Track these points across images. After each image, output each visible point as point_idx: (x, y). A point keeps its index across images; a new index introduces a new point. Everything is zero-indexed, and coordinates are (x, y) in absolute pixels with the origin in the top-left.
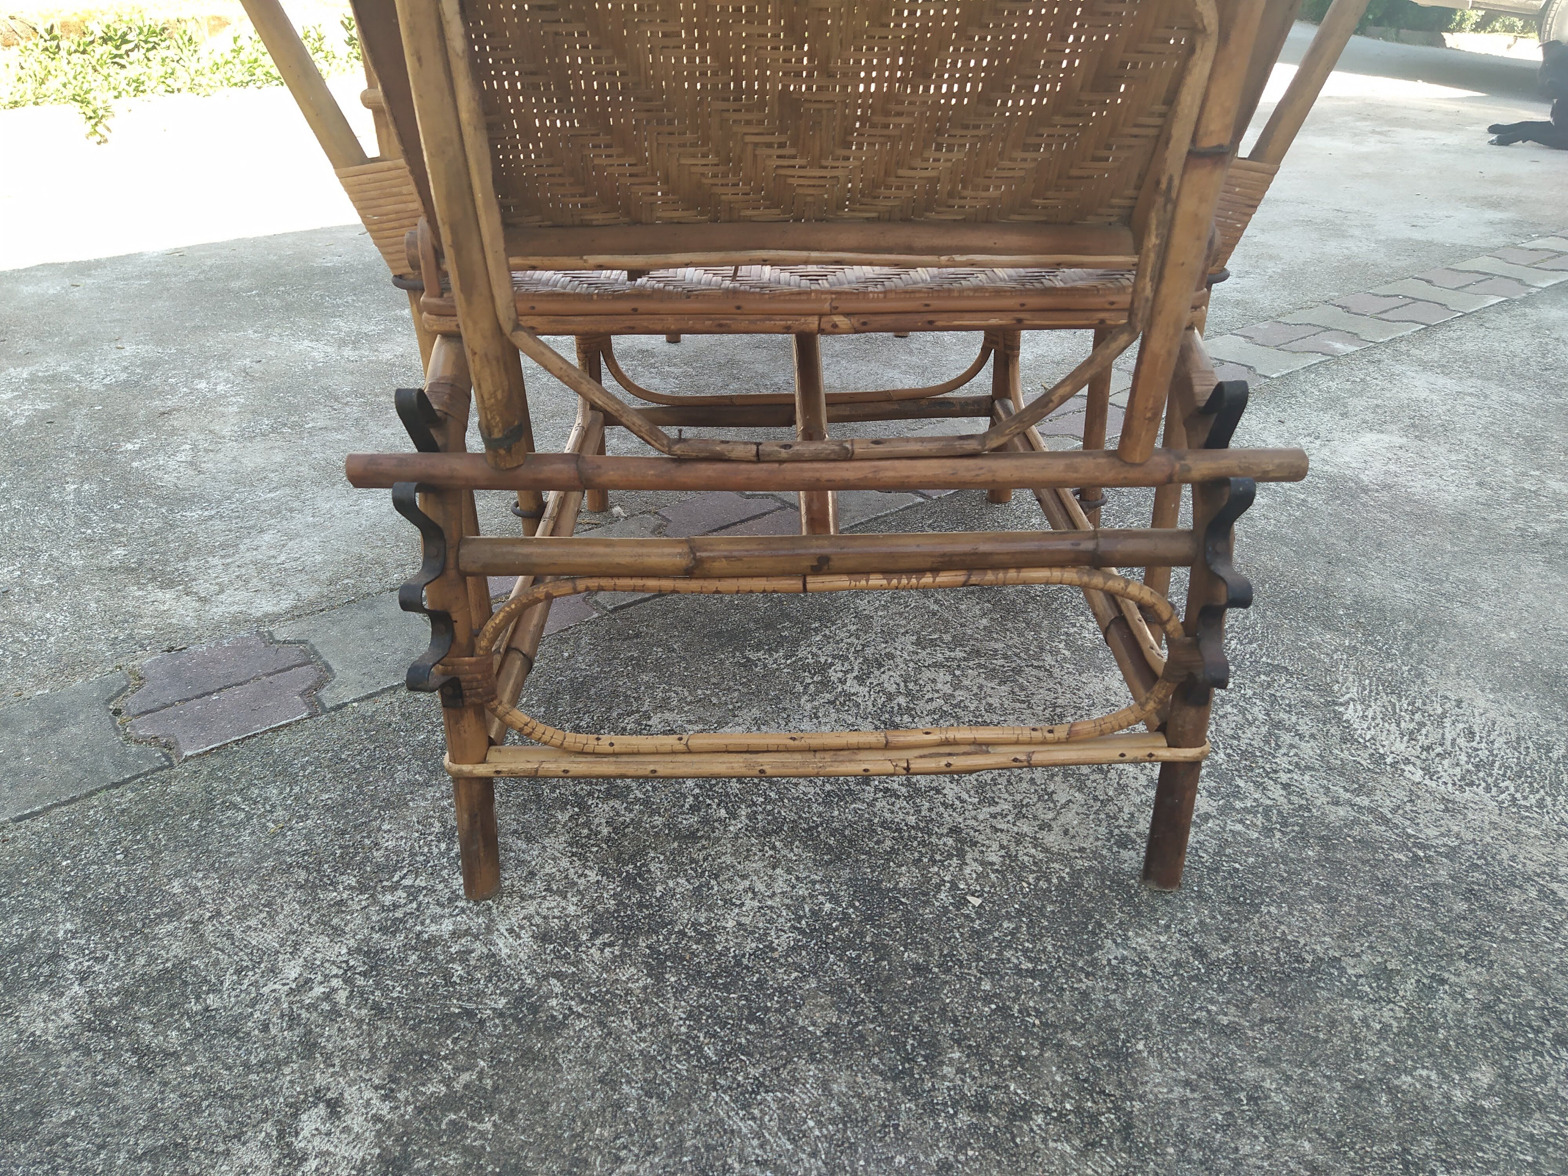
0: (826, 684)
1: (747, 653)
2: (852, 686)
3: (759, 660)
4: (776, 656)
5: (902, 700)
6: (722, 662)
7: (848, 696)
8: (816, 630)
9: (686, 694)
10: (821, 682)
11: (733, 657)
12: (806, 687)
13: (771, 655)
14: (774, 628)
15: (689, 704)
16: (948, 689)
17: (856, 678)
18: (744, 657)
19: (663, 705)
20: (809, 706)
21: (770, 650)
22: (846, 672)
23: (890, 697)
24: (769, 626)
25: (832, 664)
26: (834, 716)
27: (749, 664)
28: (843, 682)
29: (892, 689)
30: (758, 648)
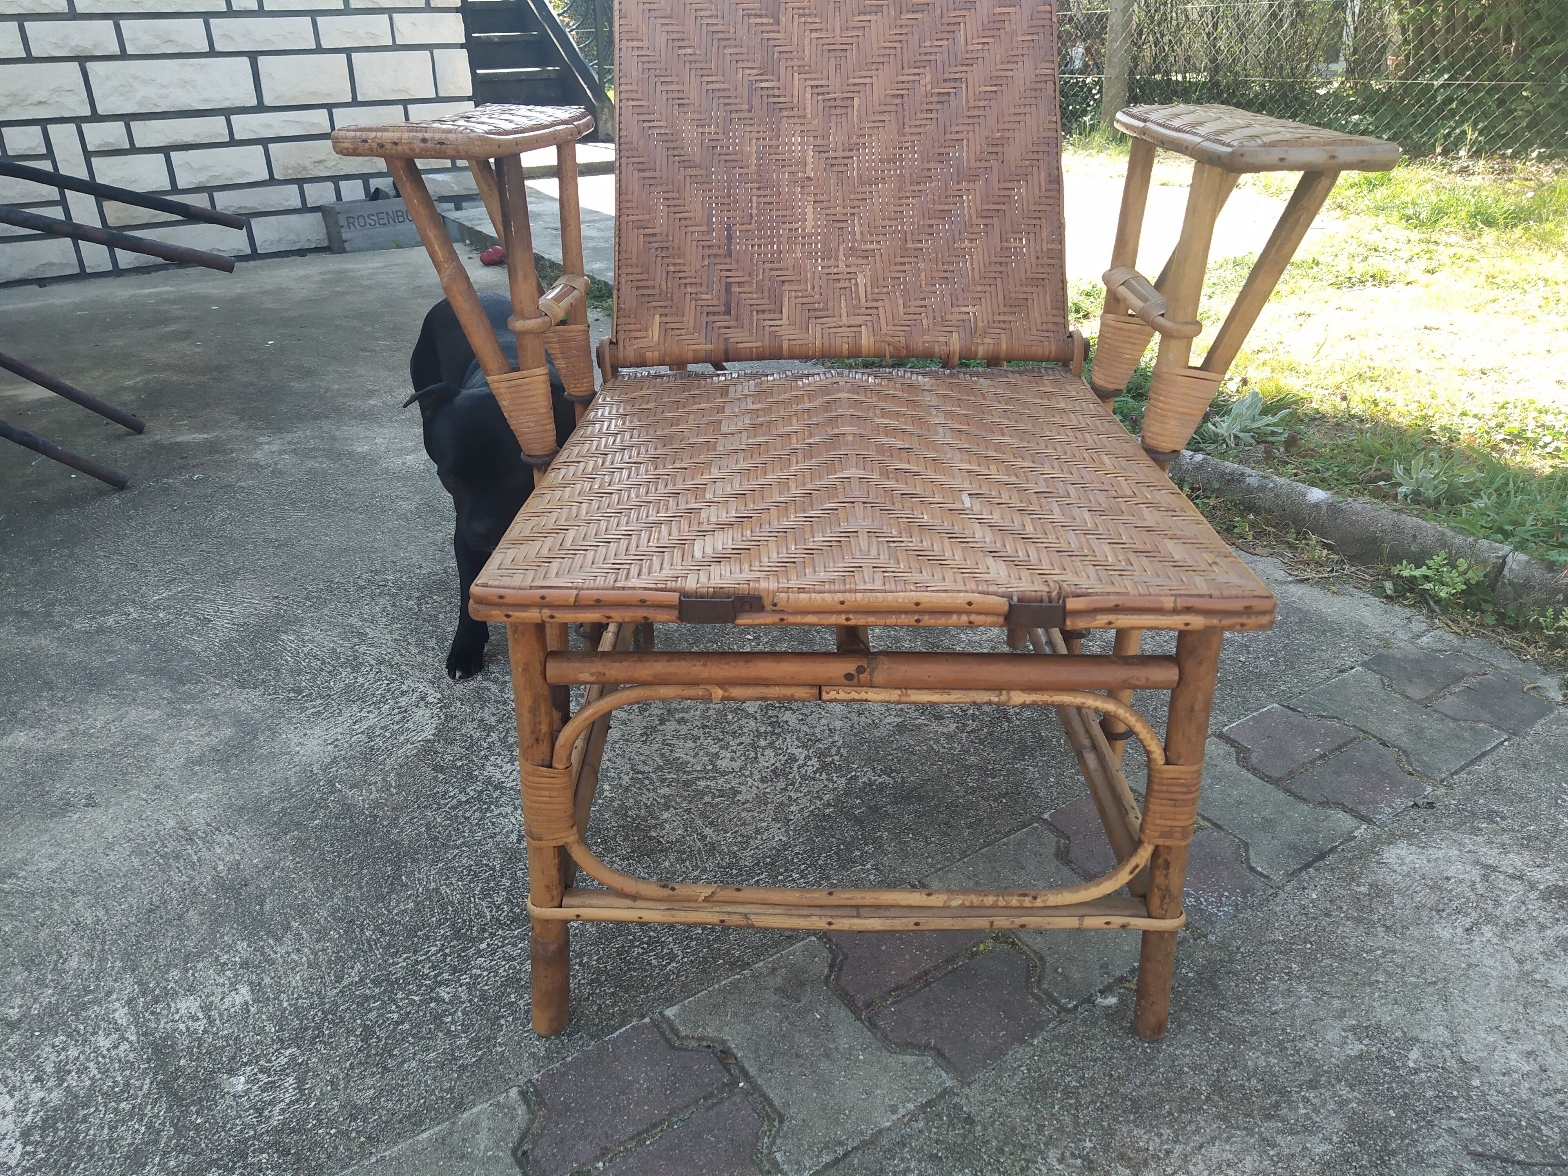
0: (821, 755)
1: (892, 782)
2: (801, 754)
3: (880, 776)
4: (865, 779)
5: (763, 743)
6: (911, 772)
7: (805, 746)
8: (829, 805)
9: (935, 747)
10: (827, 756)
11: (903, 778)
12: (838, 753)
13: (869, 779)
14: (869, 808)
15: (931, 739)
16: (723, 753)
17: (797, 761)
18: (893, 778)
19: (950, 737)
20: (836, 738)
21: (871, 785)
22: (805, 765)
23: (771, 744)
24: (875, 809)
25: (815, 772)
26: (817, 731)
27: (888, 771)
28: (808, 757)
29: (769, 753)
30: (882, 787)
